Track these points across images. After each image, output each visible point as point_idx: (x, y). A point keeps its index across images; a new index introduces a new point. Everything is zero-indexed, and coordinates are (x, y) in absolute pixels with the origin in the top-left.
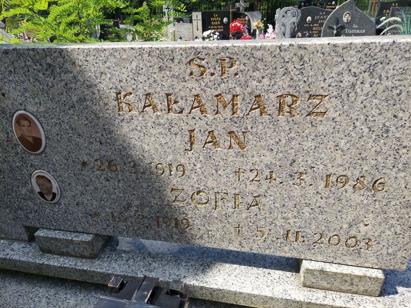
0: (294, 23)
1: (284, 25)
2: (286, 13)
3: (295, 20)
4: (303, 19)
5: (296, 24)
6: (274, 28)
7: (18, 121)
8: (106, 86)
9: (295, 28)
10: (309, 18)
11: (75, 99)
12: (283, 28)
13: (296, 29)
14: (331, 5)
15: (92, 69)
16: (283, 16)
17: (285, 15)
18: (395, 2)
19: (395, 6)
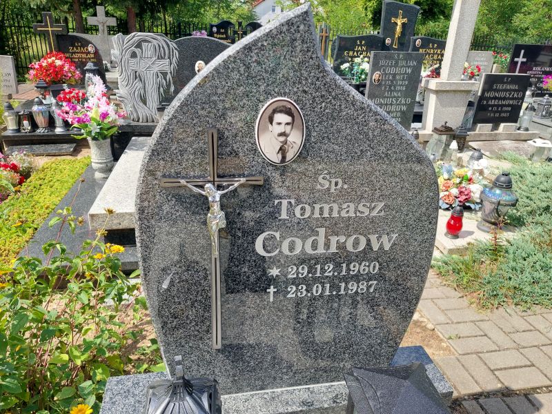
0: (165, 74)
1: (137, 76)
2: (139, 46)
3: (165, 65)
5: (169, 76)
9: (168, 86)
10: (200, 65)
12: (139, 85)
13: (172, 88)
16: (134, 55)
17: (138, 51)
18: (361, 38)
19: (361, 46)
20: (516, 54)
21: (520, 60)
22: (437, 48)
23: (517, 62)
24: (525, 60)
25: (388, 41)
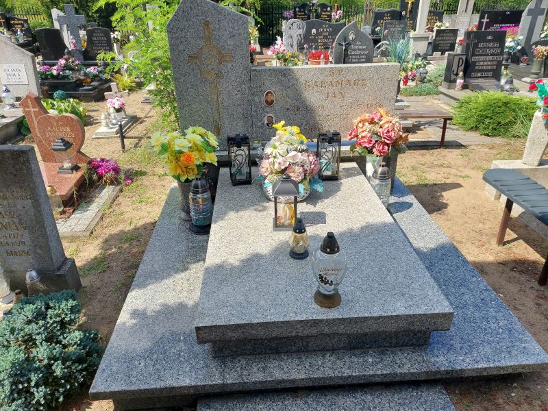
0: (300, 35)
1: (291, 37)
2: (292, 25)
3: (301, 32)
4: (308, 32)
6: (282, 40)
7: (267, 94)
8: (302, 80)
10: (314, 31)
11: (290, 84)
12: (290, 40)
14: (327, 11)
15: (299, 75)
16: (290, 28)
18: (387, 12)
19: (387, 17)
20: (482, 17)
21: (485, 20)
22: (433, 16)
23: (483, 22)
24: (488, 20)
25: (404, 13)
